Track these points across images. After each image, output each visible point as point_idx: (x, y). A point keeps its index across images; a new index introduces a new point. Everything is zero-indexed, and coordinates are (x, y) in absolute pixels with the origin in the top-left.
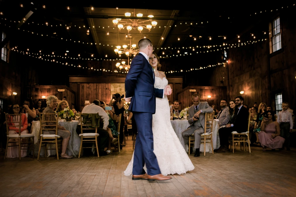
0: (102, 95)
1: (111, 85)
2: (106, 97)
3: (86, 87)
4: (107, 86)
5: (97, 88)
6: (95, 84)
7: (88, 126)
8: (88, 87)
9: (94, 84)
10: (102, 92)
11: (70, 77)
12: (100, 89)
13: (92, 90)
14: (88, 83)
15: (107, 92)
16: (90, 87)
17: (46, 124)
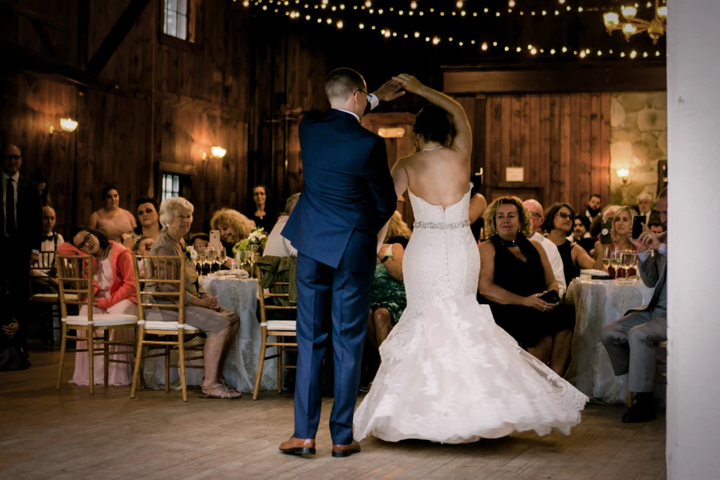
0: (576, 143)
1: (614, 100)
2: (590, 152)
3: (511, 111)
4: (594, 103)
5: (552, 115)
6: (546, 100)
7: (281, 297)
8: (519, 112)
9: (543, 99)
10: (575, 132)
11: (448, 70)
12: (567, 121)
13: (535, 121)
14: (518, 94)
15: (595, 133)
16: (528, 112)
17: (154, 288)
